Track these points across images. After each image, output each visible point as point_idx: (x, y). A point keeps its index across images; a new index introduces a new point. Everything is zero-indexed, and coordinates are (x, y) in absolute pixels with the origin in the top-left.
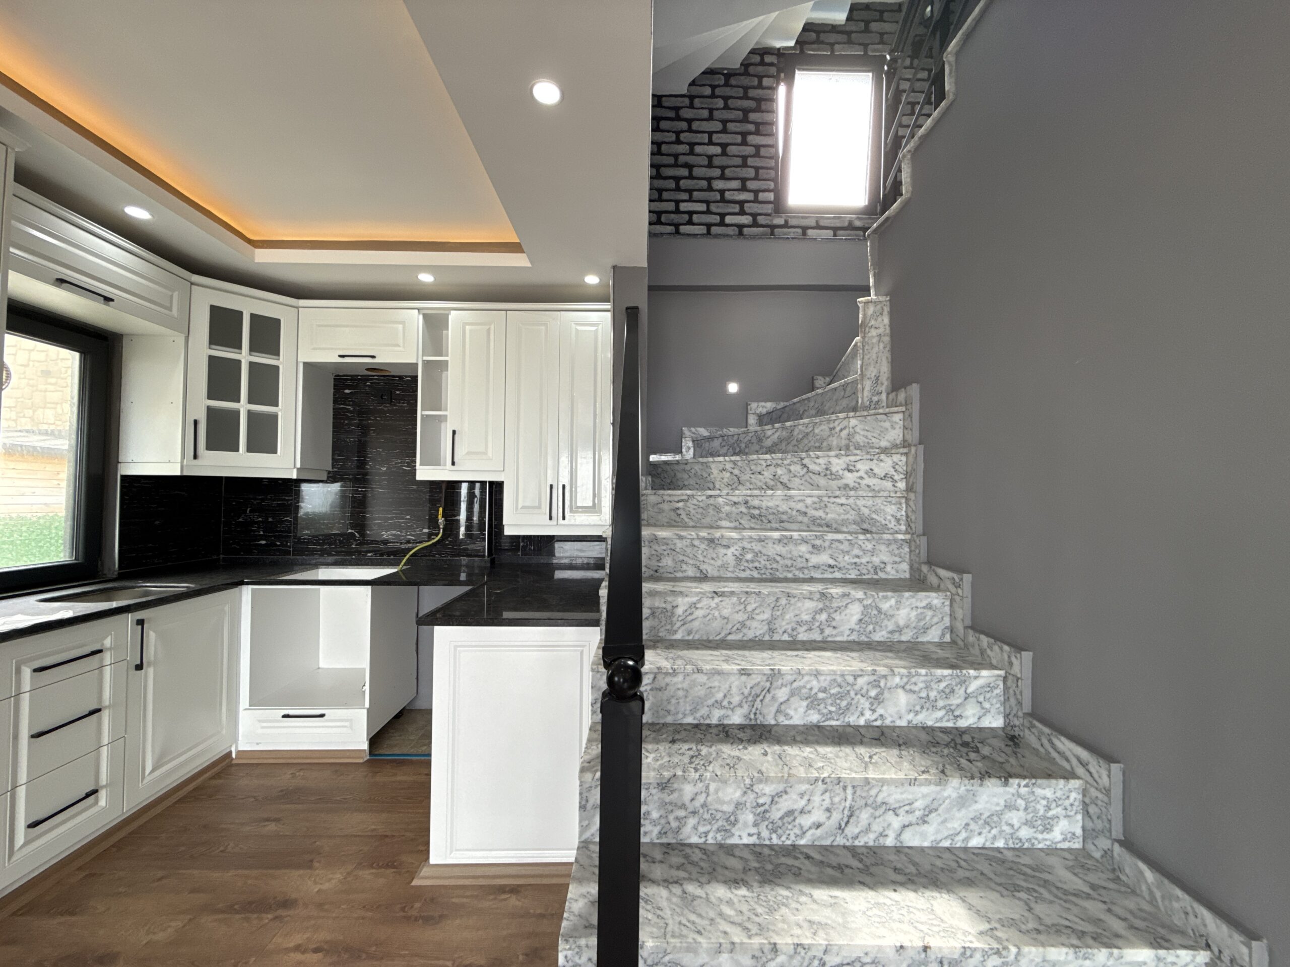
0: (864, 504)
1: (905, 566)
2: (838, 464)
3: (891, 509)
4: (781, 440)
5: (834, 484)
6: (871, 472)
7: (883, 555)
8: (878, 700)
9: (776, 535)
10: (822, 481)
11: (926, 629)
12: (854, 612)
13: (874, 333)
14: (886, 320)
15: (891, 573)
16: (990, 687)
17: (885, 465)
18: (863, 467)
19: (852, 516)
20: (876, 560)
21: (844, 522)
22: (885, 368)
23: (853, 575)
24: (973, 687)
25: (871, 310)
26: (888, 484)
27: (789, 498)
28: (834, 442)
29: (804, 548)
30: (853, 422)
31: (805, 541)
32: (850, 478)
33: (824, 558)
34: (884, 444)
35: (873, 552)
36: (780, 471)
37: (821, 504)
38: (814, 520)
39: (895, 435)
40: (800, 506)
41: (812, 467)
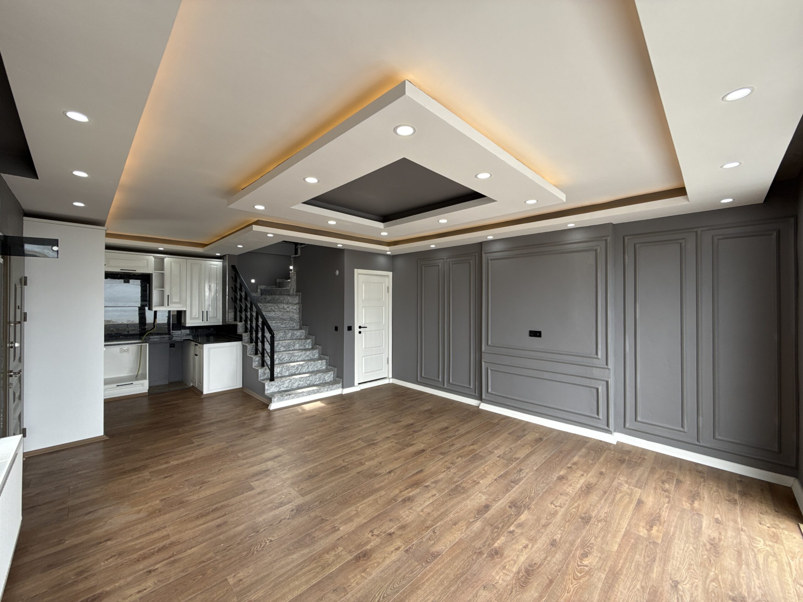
0: (291, 315)
1: (299, 326)
2: (286, 306)
3: (296, 316)
4: (271, 300)
5: (285, 311)
6: (292, 308)
7: (295, 325)
8: (294, 346)
9: (274, 322)
10: (282, 310)
11: (302, 336)
12: (290, 334)
13: (293, 279)
14: (295, 277)
15: (296, 328)
16: (310, 342)
17: (295, 307)
18: (291, 307)
19: (289, 317)
20: (293, 326)
21: (287, 319)
22: (295, 287)
23: (289, 328)
24: (308, 342)
25: (292, 274)
26: (295, 311)
27: (275, 314)
28: (285, 302)
29: (280, 324)
30: (289, 298)
31: (280, 323)
32: (288, 310)
33: (284, 326)
34: (295, 303)
35: (293, 324)
36: (272, 308)
37: (282, 315)
38: (281, 318)
39: (297, 301)
40: (278, 316)
41: (280, 307)
